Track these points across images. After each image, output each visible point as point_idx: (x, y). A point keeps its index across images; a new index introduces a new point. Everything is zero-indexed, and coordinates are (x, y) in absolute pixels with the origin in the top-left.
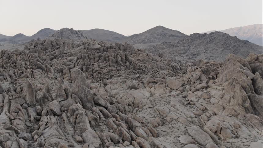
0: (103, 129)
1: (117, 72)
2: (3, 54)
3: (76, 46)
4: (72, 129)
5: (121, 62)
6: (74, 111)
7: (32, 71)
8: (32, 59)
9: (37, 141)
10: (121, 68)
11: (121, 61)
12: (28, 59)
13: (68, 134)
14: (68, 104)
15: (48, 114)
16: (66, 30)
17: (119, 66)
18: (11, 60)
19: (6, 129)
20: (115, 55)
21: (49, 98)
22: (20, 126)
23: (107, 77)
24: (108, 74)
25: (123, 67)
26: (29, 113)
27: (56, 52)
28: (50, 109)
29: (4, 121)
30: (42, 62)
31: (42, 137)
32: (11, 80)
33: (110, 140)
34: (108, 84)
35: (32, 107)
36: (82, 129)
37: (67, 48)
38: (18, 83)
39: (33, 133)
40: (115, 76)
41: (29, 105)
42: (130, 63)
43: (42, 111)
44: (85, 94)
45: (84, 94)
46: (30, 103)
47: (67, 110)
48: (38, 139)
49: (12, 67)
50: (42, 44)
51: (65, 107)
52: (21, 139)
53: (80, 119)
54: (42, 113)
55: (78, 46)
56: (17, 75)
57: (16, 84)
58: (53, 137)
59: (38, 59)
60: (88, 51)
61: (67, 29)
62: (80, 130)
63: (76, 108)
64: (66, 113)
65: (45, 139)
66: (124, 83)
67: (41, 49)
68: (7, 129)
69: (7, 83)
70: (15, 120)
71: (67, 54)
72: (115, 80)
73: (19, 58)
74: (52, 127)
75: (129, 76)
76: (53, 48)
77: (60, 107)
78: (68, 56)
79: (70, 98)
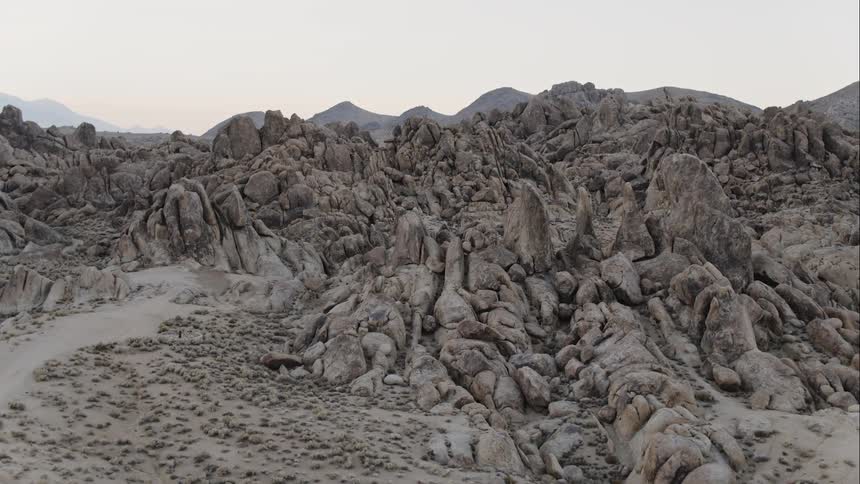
0: (803, 352)
1: (798, 189)
2: (411, 129)
3: (632, 118)
4: (692, 348)
5: (809, 157)
6: (693, 288)
7: (506, 185)
8: (505, 147)
9: (578, 379)
10: (812, 174)
11: (809, 152)
12: (491, 147)
13: (682, 363)
14: (667, 269)
15: (601, 299)
16: (573, 87)
17: (801, 169)
18: (439, 148)
19: (468, 338)
20: (786, 132)
21: (594, 249)
22: (512, 330)
23: (760, 204)
24: (764, 194)
25: (819, 173)
26: (533, 295)
27: (562, 140)
28: (607, 282)
29: (456, 314)
30: (535, 155)
31: (595, 366)
32: (440, 209)
33: (840, 387)
34: (769, 229)
35: (541, 277)
36: (729, 346)
37: (600, 125)
38: (467, 218)
39: (560, 354)
40: (791, 203)
41: (531, 270)
42: (844, 158)
43: (577, 288)
44: (723, 236)
45: (718, 239)
46: (532, 264)
47: (665, 287)
48: (582, 372)
49: (441, 168)
50: (514, 116)
51: (654, 280)
52: (527, 368)
53: (723, 313)
54: (580, 294)
55: (635, 119)
56: (458, 194)
57: (458, 221)
58: (637, 366)
59: (523, 147)
60: (689, 118)
61: (574, 84)
62: (724, 351)
63: (703, 279)
64: (661, 298)
65: (608, 374)
66: (826, 225)
67: (513, 132)
68: (473, 336)
69: (431, 217)
70: (492, 313)
71: (603, 144)
72: (791, 214)
73: (463, 143)
74: (625, 334)
75: (842, 203)
76: (549, 127)
77: (638, 277)
78: (605, 150)
79: (666, 251)
